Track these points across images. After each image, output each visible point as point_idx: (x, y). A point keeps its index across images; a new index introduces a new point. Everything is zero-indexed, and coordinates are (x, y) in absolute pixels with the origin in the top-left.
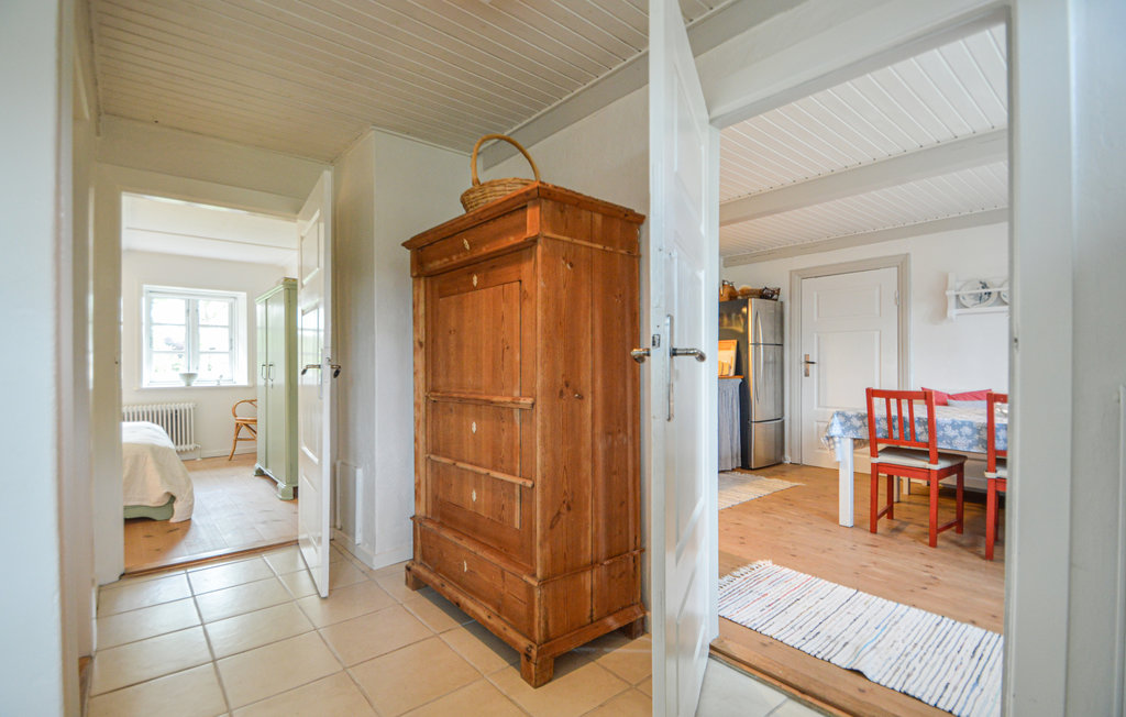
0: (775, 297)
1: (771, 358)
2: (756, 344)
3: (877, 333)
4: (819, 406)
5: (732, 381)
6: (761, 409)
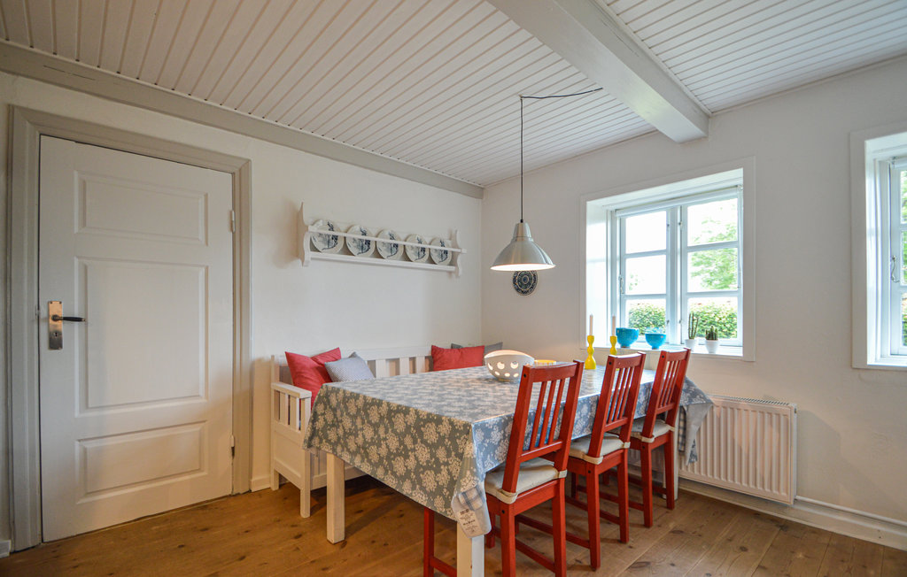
3: (202, 272)
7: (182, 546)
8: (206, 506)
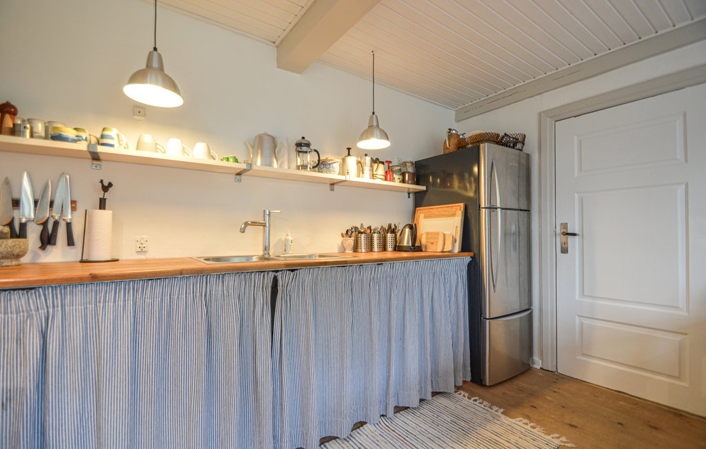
0: (519, 146)
1: (513, 228)
2: (492, 208)
3: (680, 191)
4: (583, 294)
5: (455, 260)
6: (499, 297)
7: (621, 424)
8: (682, 415)
